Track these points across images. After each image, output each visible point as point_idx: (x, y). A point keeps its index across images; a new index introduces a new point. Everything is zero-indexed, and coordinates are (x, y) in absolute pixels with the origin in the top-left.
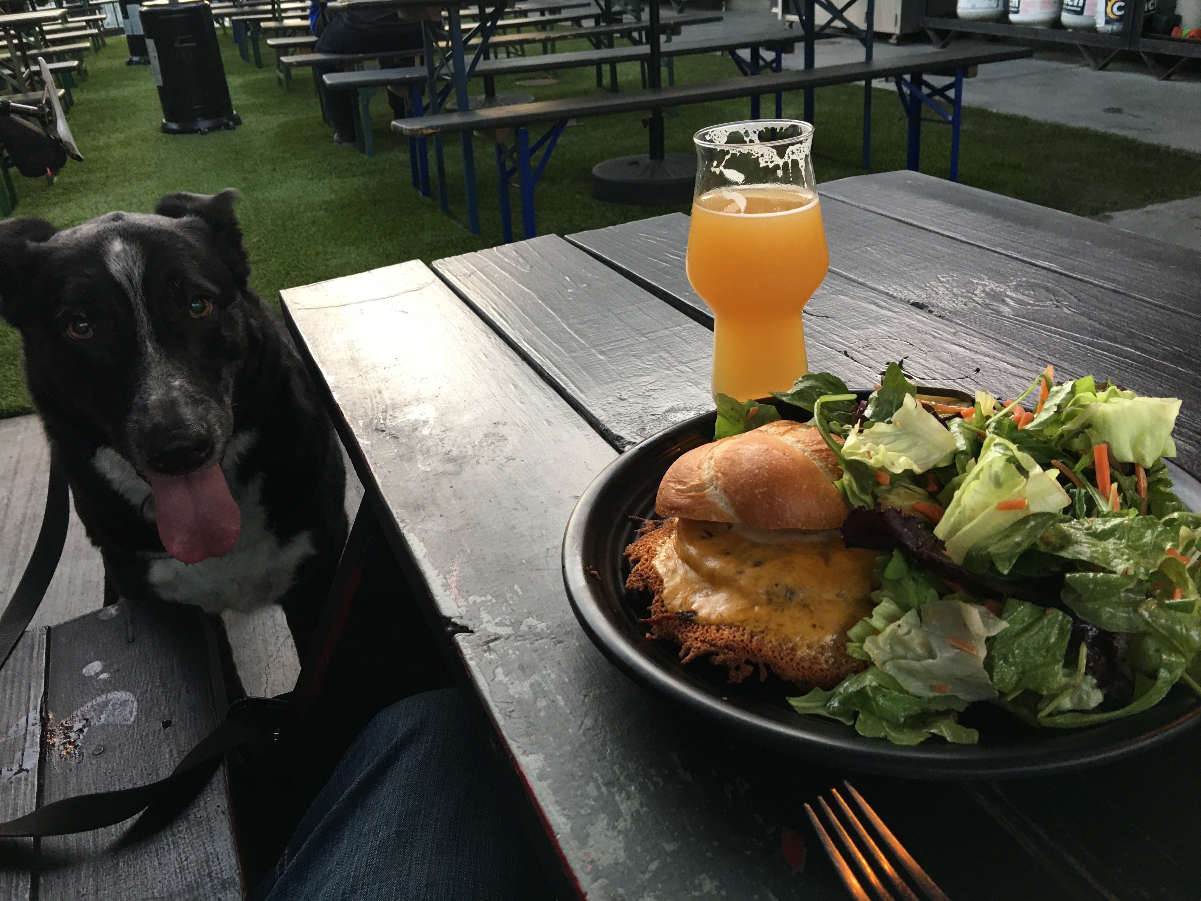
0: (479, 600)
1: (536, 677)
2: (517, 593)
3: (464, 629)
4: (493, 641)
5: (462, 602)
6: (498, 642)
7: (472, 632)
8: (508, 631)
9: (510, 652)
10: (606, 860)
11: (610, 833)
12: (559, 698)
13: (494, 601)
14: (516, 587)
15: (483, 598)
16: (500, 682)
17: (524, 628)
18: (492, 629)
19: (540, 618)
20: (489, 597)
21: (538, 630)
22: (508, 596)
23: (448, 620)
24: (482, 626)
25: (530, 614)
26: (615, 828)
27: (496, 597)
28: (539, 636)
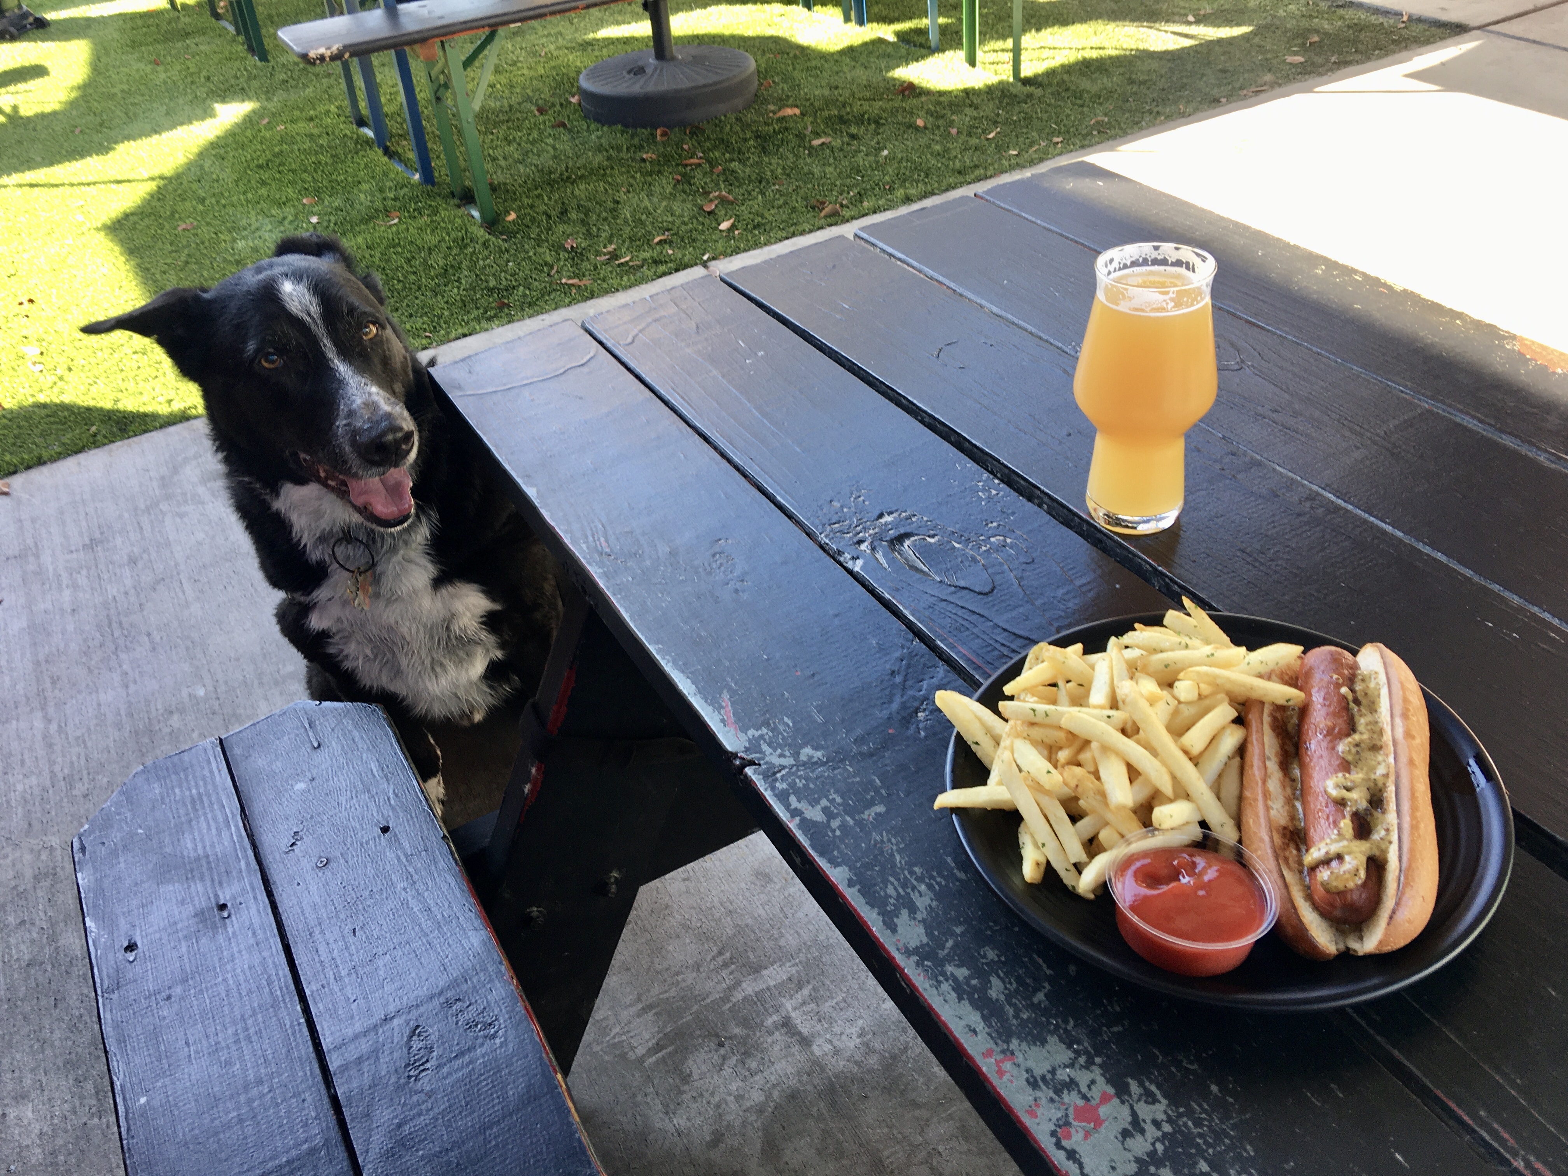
0: (757, 734)
1: (824, 802)
2: (788, 725)
3: (752, 763)
4: (780, 771)
5: (741, 735)
6: (783, 772)
7: (759, 765)
8: (788, 761)
9: (797, 781)
10: (913, 944)
11: (913, 922)
12: (848, 818)
13: (770, 734)
14: (786, 719)
15: (760, 732)
16: (796, 809)
17: (803, 758)
18: (777, 761)
19: (816, 748)
20: (765, 731)
21: (815, 759)
22: (781, 728)
23: (735, 755)
24: (767, 759)
25: (805, 745)
26: (915, 919)
27: (773, 730)
28: (819, 763)
